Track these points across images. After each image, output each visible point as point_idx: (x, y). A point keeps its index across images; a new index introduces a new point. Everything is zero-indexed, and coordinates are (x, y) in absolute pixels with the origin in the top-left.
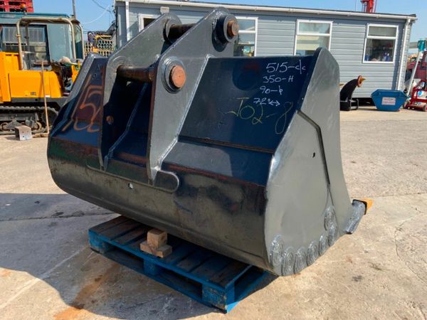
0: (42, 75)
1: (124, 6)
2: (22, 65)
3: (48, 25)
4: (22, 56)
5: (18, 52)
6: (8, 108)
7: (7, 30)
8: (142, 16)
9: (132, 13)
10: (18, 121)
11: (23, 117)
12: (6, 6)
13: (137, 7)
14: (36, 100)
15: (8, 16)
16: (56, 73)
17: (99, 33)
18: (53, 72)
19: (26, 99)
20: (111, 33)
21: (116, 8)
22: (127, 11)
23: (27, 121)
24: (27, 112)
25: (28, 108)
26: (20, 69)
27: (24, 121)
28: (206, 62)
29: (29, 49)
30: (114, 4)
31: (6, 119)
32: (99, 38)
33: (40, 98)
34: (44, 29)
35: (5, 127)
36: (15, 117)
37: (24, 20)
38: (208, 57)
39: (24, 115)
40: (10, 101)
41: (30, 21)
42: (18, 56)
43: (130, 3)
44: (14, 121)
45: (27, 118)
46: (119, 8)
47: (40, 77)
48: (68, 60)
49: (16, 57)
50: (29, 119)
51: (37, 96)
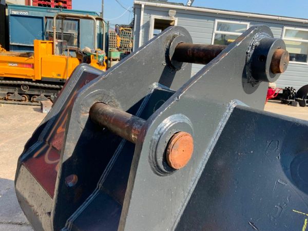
0: (67, 60)
1: (140, 8)
2: (55, 51)
3: (81, 20)
4: (56, 43)
5: (53, 40)
6: (38, 84)
7: (50, 22)
8: (154, 17)
9: (146, 14)
10: (45, 96)
11: (49, 92)
12: (52, 3)
13: (150, 10)
14: (61, 80)
15: (53, 11)
16: (79, 59)
17: (123, 26)
18: (77, 59)
19: (52, 79)
20: (132, 26)
21: (134, 9)
22: (142, 12)
23: (52, 96)
24: (53, 89)
25: (54, 86)
26: (53, 54)
27: (50, 96)
28: (228, 114)
29: (62, 38)
30: (133, 6)
31: (36, 93)
32: (122, 30)
33: (63, 79)
34: (77, 22)
35: (35, 99)
36: (43, 92)
37: (59, 15)
38: (233, 105)
39: (50, 91)
40: (40, 79)
41: (66, 16)
42: (53, 43)
43: (145, 5)
44: (43, 95)
45: (52, 94)
46: (136, 9)
47: (65, 62)
48: (89, 50)
49: (51, 44)
50: (54, 95)
51: (61, 78)
